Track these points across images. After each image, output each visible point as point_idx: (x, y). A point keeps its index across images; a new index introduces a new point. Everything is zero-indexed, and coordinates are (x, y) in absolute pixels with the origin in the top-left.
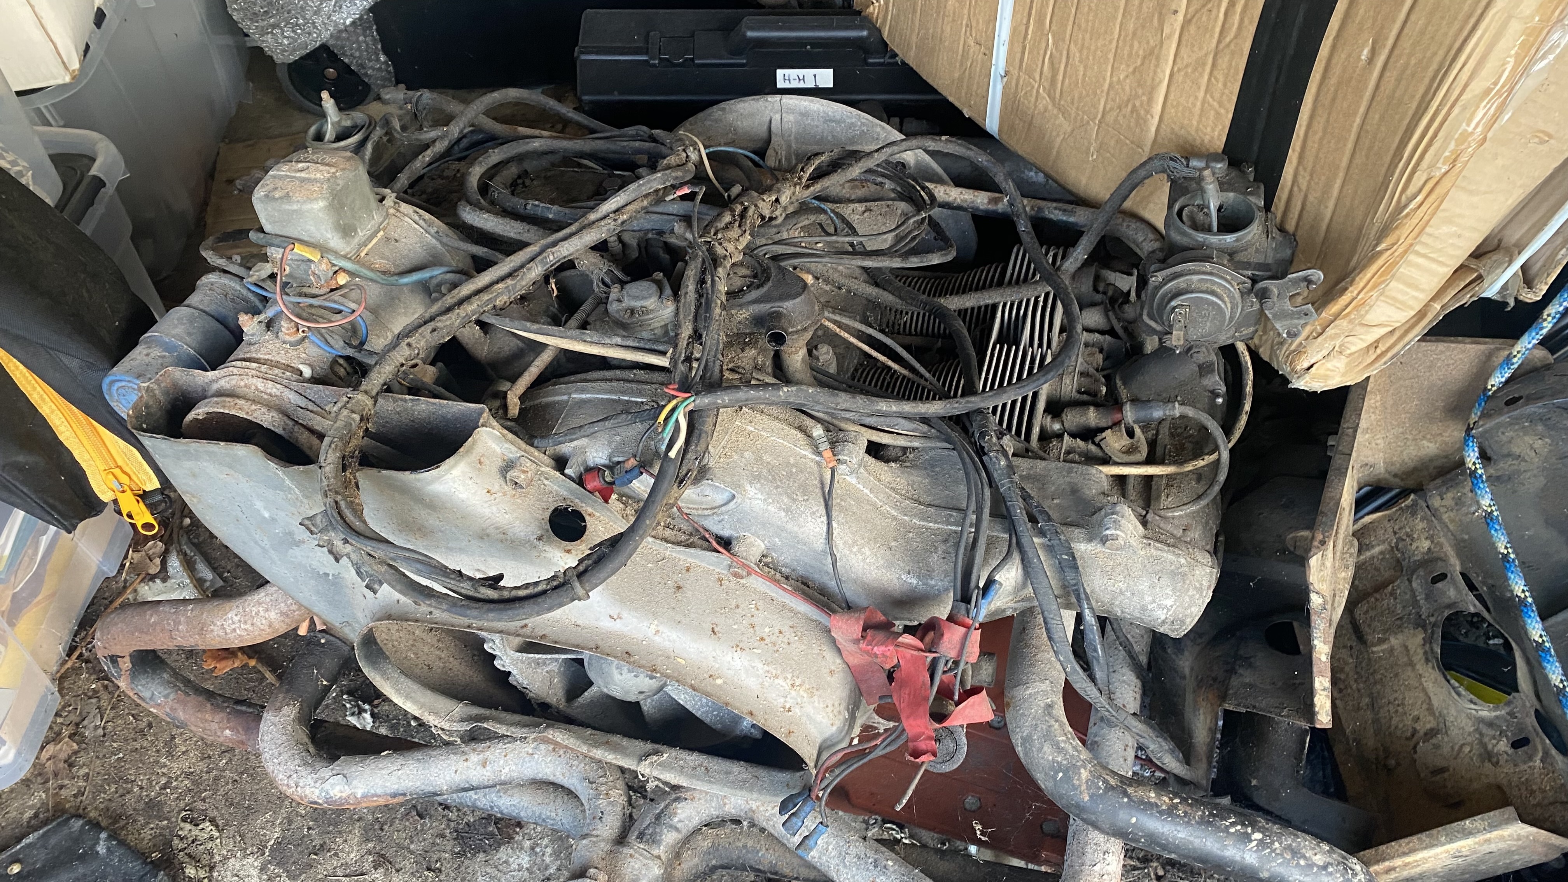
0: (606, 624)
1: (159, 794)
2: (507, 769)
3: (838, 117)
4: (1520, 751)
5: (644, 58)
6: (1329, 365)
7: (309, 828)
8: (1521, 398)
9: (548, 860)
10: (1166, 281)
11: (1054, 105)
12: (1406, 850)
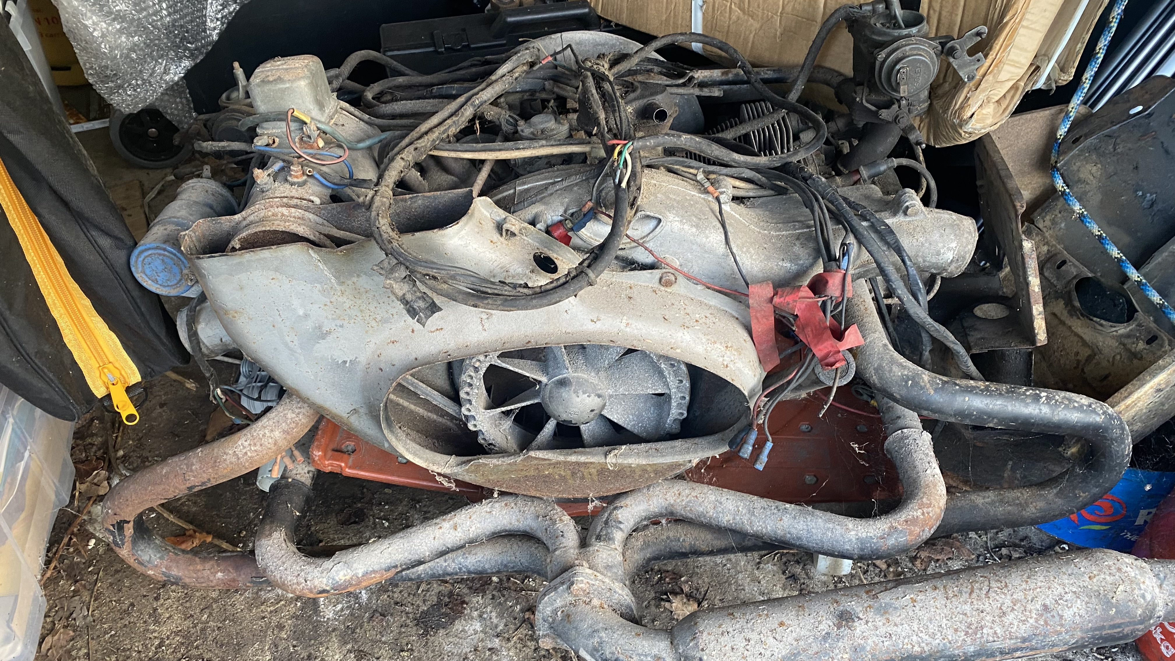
0: (590, 327)
1: (156, 653)
2: (473, 528)
3: (603, 42)
4: (1154, 345)
5: (431, 49)
6: (984, 112)
7: (294, 646)
8: (1081, 137)
9: (495, 621)
10: (888, 55)
11: (744, 13)
12: (1126, 394)
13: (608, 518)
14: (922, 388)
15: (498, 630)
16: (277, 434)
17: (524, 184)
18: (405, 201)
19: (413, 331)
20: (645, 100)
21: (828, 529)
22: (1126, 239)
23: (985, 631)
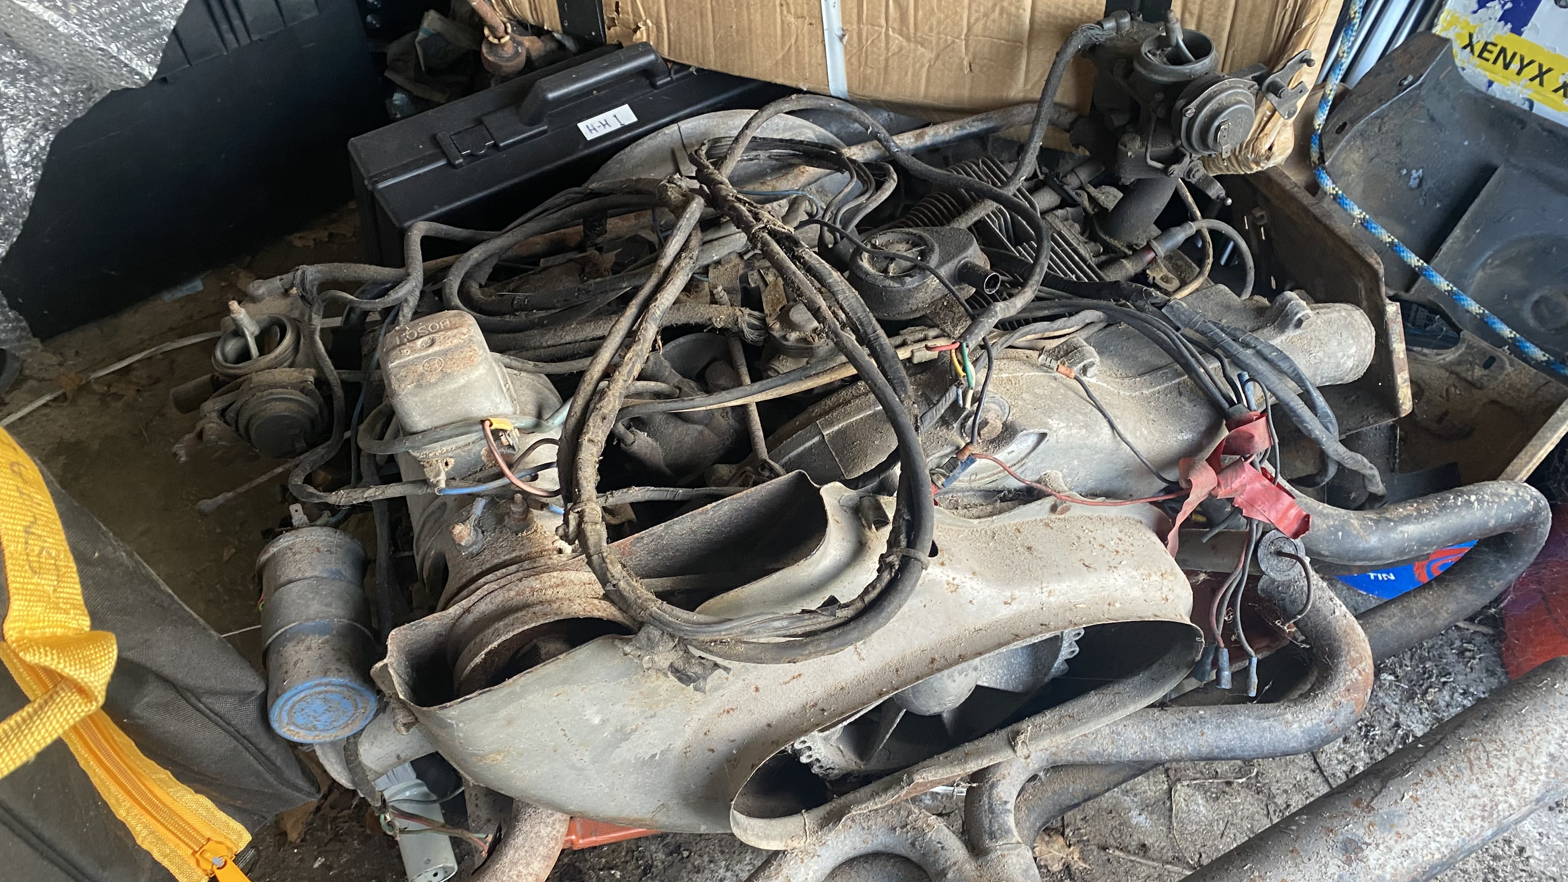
0: (1005, 612)
4: (1493, 368)
5: (441, 163)
8: (1345, 124)
10: (1200, 109)
11: (908, 40)
14: (1355, 536)
17: (828, 426)
19: (757, 689)
21: (1264, 729)
23: (1500, 808)
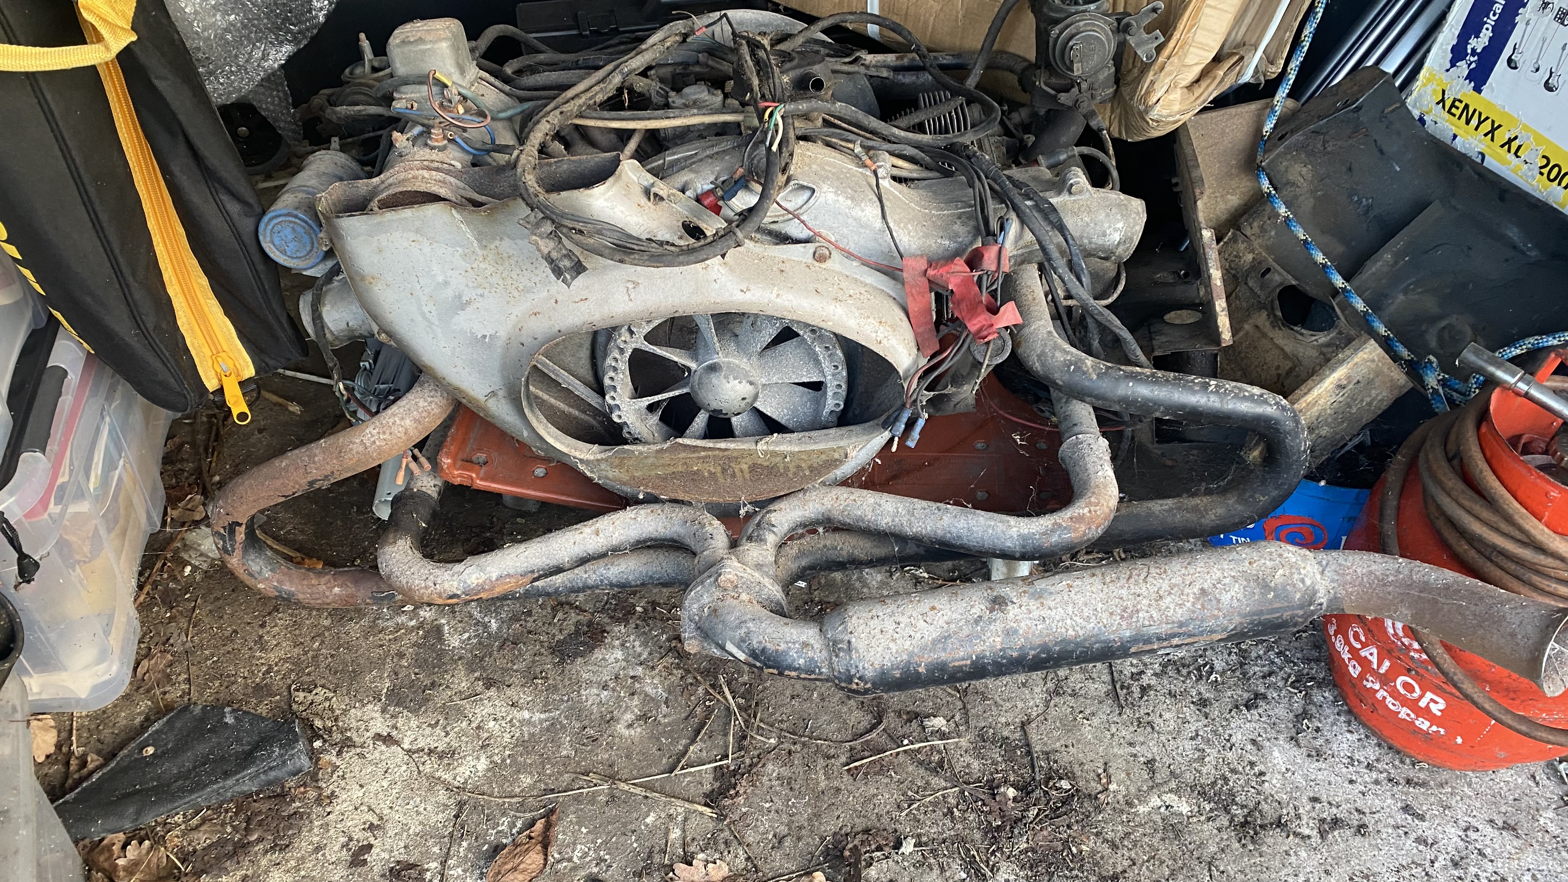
0: (739, 297)
1: (264, 679)
2: (617, 534)
3: (766, 22)
5: (575, 32)
6: (1171, 97)
7: (416, 674)
8: (1287, 133)
9: (639, 650)
10: (1061, 33)
13: (760, 521)
14: (1084, 373)
15: (642, 658)
16: (408, 422)
17: (674, 154)
18: (550, 165)
19: (556, 302)
20: (802, 70)
21: (989, 526)
22: (1340, 249)
23: (1140, 615)
